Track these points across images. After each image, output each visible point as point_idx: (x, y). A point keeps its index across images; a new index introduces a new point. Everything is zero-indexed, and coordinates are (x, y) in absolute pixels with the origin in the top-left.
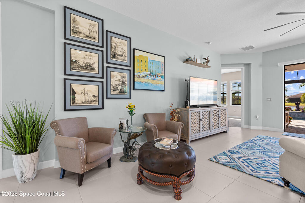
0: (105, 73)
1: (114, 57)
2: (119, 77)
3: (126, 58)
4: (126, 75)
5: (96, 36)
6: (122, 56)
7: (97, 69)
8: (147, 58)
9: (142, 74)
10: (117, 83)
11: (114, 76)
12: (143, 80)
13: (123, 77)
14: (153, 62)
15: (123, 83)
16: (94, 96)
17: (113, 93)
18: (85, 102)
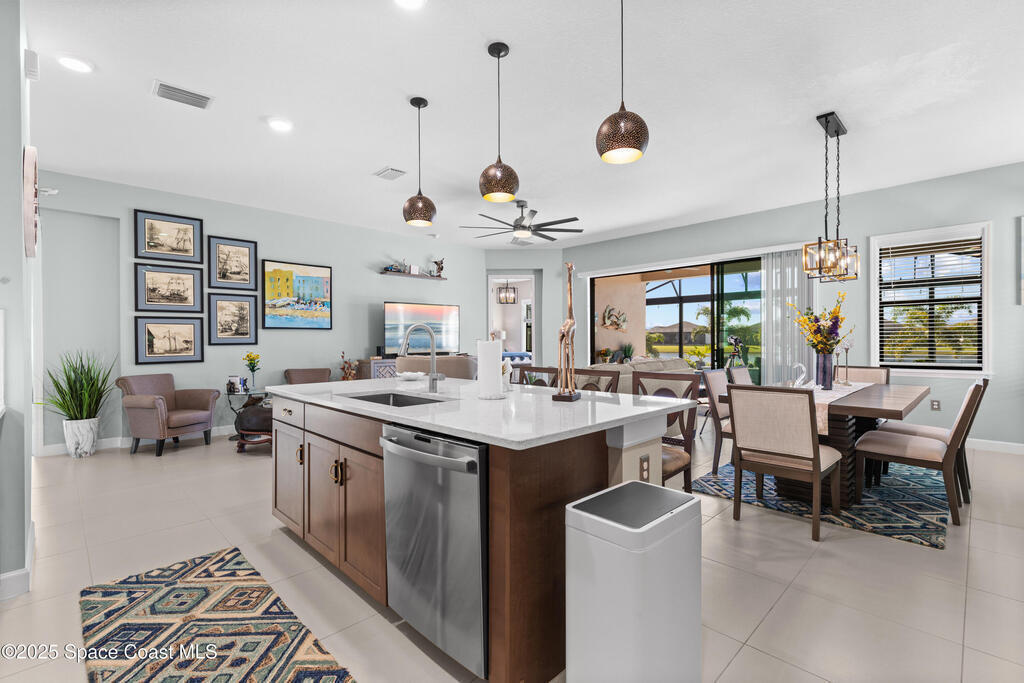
0: (206, 303)
1: (224, 276)
2: (234, 310)
3: (247, 277)
4: (248, 305)
5: (189, 246)
6: (239, 273)
7: (191, 299)
8: (291, 273)
9: (280, 302)
10: (229, 319)
11: (223, 309)
12: (283, 311)
13: (242, 309)
14: (305, 280)
15: (242, 318)
16: (187, 342)
17: (220, 335)
18: (170, 351)
